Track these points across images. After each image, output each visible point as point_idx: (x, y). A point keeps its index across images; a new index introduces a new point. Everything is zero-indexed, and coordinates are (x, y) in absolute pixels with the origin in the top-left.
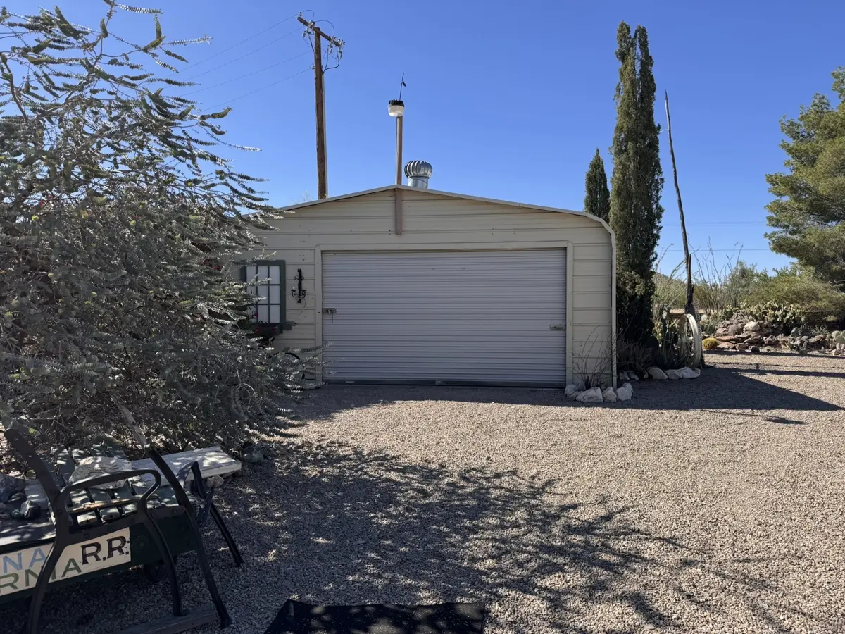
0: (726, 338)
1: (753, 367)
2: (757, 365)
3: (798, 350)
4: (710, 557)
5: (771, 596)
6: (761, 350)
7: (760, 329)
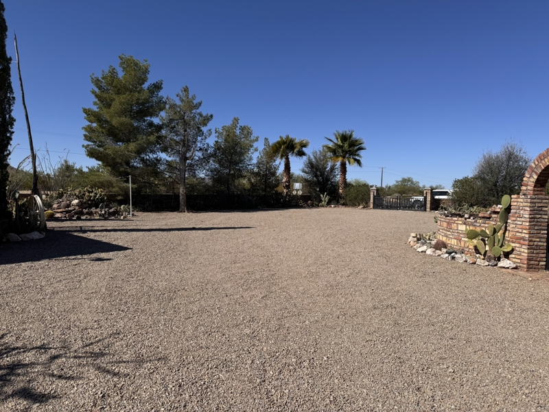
0: (59, 210)
1: (79, 229)
2: (81, 227)
3: (103, 217)
4: (69, 349)
5: (107, 358)
6: (82, 218)
7: (81, 205)
